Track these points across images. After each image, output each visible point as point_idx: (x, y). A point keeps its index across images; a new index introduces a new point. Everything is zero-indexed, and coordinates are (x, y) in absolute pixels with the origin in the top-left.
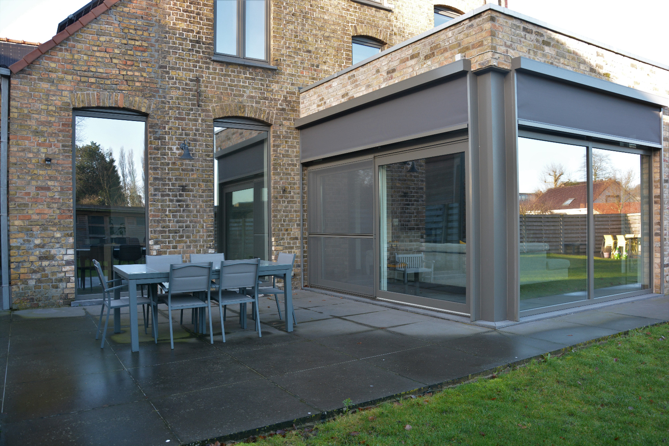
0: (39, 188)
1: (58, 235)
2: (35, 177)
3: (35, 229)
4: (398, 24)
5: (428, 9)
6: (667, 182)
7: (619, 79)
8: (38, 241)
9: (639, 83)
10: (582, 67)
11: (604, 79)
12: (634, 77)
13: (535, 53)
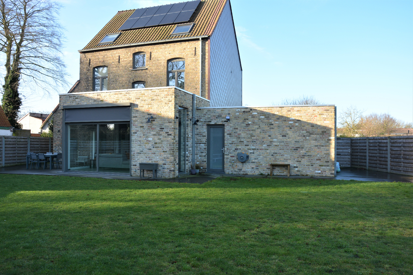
0: (58, 137)
1: (60, 148)
2: (57, 135)
3: (57, 146)
5: (164, 63)
6: (136, 133)
7: (108, 100)
8: (57, 149)
9: (119, 100)
10: (90, 101)
11: (100, 103)
12: (116, 98)
13: (73, 102)
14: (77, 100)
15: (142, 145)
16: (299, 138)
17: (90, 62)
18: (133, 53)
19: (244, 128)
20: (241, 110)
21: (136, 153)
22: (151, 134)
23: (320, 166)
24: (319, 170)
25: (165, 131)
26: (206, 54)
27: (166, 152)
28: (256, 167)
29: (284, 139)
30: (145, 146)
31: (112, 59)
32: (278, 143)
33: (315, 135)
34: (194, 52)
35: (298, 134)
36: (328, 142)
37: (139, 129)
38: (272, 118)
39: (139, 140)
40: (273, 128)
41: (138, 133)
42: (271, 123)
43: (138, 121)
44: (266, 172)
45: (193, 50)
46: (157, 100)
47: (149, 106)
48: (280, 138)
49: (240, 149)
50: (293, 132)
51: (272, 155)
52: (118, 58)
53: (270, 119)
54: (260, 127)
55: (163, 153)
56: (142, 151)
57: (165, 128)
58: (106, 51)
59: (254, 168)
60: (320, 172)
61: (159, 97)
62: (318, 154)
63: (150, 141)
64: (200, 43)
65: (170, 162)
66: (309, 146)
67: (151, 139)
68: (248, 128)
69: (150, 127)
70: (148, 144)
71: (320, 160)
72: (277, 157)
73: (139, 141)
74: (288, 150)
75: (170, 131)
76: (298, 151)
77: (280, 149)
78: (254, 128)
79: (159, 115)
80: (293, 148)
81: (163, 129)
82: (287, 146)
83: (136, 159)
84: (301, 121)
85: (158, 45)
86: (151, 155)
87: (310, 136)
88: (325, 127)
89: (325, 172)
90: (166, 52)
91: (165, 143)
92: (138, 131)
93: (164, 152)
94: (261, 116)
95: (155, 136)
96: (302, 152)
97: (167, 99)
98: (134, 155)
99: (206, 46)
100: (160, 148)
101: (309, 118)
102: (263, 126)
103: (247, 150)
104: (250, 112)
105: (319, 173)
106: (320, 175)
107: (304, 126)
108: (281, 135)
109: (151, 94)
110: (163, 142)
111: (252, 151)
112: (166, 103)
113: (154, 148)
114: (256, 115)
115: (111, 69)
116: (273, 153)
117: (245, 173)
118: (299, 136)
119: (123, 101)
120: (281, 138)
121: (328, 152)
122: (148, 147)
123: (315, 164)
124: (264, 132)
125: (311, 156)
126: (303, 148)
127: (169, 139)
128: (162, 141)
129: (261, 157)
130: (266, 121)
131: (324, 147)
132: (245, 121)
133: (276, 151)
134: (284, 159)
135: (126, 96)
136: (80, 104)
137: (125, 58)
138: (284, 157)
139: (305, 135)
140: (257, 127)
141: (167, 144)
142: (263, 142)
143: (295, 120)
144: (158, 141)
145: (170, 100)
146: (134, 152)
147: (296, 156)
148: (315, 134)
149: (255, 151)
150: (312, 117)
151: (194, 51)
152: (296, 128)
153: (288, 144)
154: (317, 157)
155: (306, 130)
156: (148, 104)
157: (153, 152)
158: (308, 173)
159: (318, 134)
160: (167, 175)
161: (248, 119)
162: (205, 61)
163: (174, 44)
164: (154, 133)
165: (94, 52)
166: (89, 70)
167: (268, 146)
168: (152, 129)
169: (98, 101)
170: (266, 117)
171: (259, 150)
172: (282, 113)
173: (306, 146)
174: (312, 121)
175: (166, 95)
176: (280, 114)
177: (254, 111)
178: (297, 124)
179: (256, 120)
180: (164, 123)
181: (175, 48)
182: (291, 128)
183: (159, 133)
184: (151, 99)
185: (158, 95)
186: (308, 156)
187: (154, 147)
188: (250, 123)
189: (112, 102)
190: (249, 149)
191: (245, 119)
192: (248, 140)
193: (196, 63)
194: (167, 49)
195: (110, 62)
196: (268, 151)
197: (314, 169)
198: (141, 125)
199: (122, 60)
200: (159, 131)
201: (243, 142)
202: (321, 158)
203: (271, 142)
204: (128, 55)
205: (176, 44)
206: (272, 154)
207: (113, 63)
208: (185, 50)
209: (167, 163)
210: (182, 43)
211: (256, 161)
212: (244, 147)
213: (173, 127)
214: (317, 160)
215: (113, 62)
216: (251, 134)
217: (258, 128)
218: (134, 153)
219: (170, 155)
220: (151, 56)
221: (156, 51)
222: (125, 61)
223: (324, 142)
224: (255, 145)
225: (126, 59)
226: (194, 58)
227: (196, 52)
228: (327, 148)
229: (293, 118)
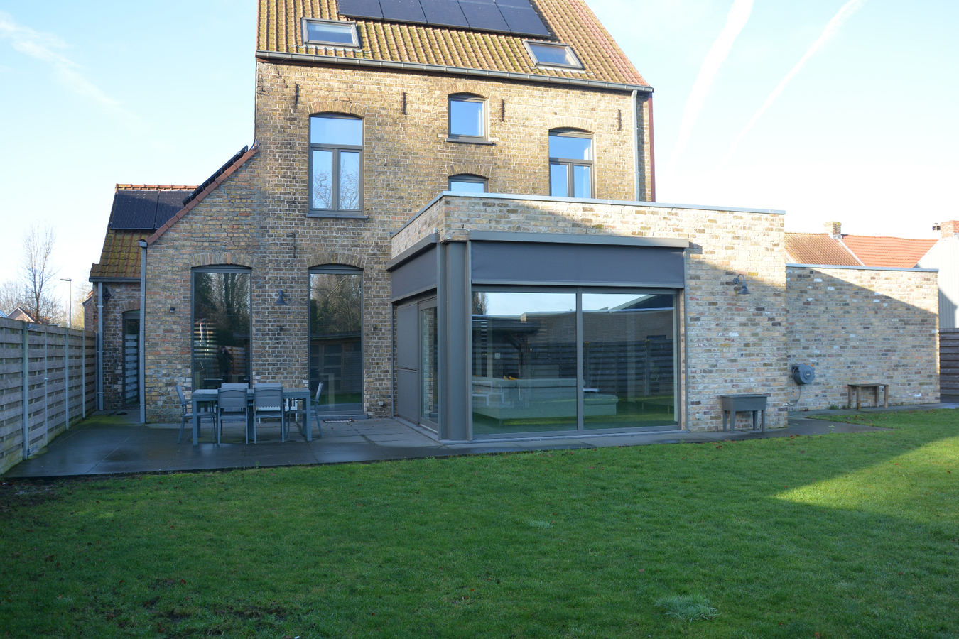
0: (166, 331)
1: (179, 367)
2: (163, 322)
3: (163, 362)
4: (503, 156)
5: (541, 134)
6: (698, 319)
7: (617, 228)
8: (165, 372)
9: (650, 228)
10: (560, 224)
11: (593, 231)
12: (642, 223)
13: (498, 222)
14: (513, 216)
15: (714, 350)
16: (889, 332)
17: (297, 96)
18: (450, 93)
19: (801, 312)
20: (793, 272)
21: (698, 371)
22: (734, 324)
23: (921, 384)
24: (919, 392)
25: (766, 315)
26: (645, 131)
27: (770, 365)
28: (823, 394)
29: (867, 334)
30: (722, 351)
31: (379, 99)
32: (858, 343)
33: (912, 327)
34: (616, 122)
35: (887, 324)
36: (930, 339)
37: (705, 309)
38: (847, 292)
39: (708, 337)
40: (849, 312)
41: (702, 318)
42: (846, 301)
43: (703, 288)
44: (841, 402)
45: (613, 115)
46: (746, 239)
47: (730, 252)
48: (860, 331)
49: (794, 356)
50: (880, 321)
51: (849, 367)
52: (400, 98)
53: (844, 293)
54: (827, 308)
55: (763, 369)
56: (715, 366)
57: (766, 309)
58: (357, 72)
59: (819, 396)
60: (920, 395)
61: (751, 233)
62: (917, 362)
63: (733, 341)
64: (631, 101)
65: (780, 389)
66: (904, 347)
67: (736, 335)
68: (808, 311)
69: (733, 305)
70: (730, 346)
71: (920, 373)
72: (857, 371)
73: (707, 340)
74: (873, 355)
75: (777, 314)
76: (888, 357)
77: (861, 355)
78: (817, 312)
79: (754, 277)
80: (880, 351)
81: (763, 309)
82: (871, 347)
83: (701, 387)
84: (890, 298)
85: (522, 86)
86: (736, 374)
87: (904, 328)
88: (925, 312)
89: (928, 395)
90: (546, 109)
91: (768, 344)
92: (702, 314)
93: (765, 365)
94: (828, 285)
95: (745, 327)
96: (895, 358)
97: (770, 239)
98: (694, 377)
99: (644, 112)
100: (758, 355)
101: (902, 293)
102: (832, 307)
103: (806, 358)
104: (809, 276)
105: (920, 399)
106: (920, 401)
107: (895, 309)
108: (862, 327)
109: (733, 224)
110: (763, 342)
111: (815, 360)
112: (767, 249)
113: (744, 358)
114: (820, 283)
115: (377, 128)
116: (851, 363)
117: (803, 407)
118: (888, 328)
119: (660, 232)
120: (862, 331)
121: (930, 357)
122: (729, 355)
123: (912, 381)
124: (834, 320)
125: (907, 366)
126: (895, 351)
127: (777, 334)
128: (761, 340)
129: (831, 371)
130: (837, 296)
131: (925, 349)
132: (802, 296)
133: (854, 358)
134: (868, 374)
135: (669, 222)
136: (525, 229)
137: (424, 103)
138: (868, 370)
139: (897, 325)
140: (822, 308)
141: (772, 346)
142: (833, 340)
143: (882, 296)
144: (752, 340)
145: (776, 242)
146: (694, 370)
147: (885, 366)
148: (912, 324)
149: (821, 359)
150: (906, 292)
151: (616, 119)
152: (885, 312)
153: (873, 343)
154: (916, 369)
155: (899, 316)
156: (727, 248)
157: (740, 367)
158: (904, 400)
159: (916, 324)
160: (773, 421)
161: (806, 292)
162: (643, 147)
163: (566, 90)
164: (743, 319)
165: (311, 67)
166: (295, 119)
167: (841, 347)
168: (737, 309)
169: (586, 227)
170: (836, 289)
171: (827, 357)
172: (862, 282)
173: (900, 347)
174: (907, 299)
175: (768, 229)
176: (859, 284)
177: (816, 275)
178: (885, 305)
179: (820, 294)
180: (764, 296)
181: (568, 102)
182: (876, 313)
183: (754, 320)
184: (732, 235)
185: (749, 228)
186: (903, 366)
187: (742, 355)
188: (810, 299)
189: (630, 235)
190: (810, 356)
191: (801, 292)
192: (808, 336)
193: (622, 148)
194: (548, 101)
195: (373, 108)
196: (842, 359)
197: (912, 391)
198: (712, 299)
199: (415, 106)
200: (754, 315)
201: (798, 340)
202: (922, 369)
203: (846, 340)
204: (434, 96)
205: (571, 92)
206: (849, 364)
207: (383, 112)
208: (594, 112)
209: (772, 393)
210: (586, 93)
211: (823, 380)
212: (800, 351)
213: (783, 305)
214: (916, 373)
215: (384, 109)
216: (813, 324)
217: (824, 312)
218: (695, 372)
219: (778, 373)
220: (503, 111)
221: (516, 99)
222: (424, 111)
223: (924, 338)
224: (820, 347)
225: (425, 107)
226: (619, 136)
227: (622, 123)
228: (929, 350)
229: (880, 293)
